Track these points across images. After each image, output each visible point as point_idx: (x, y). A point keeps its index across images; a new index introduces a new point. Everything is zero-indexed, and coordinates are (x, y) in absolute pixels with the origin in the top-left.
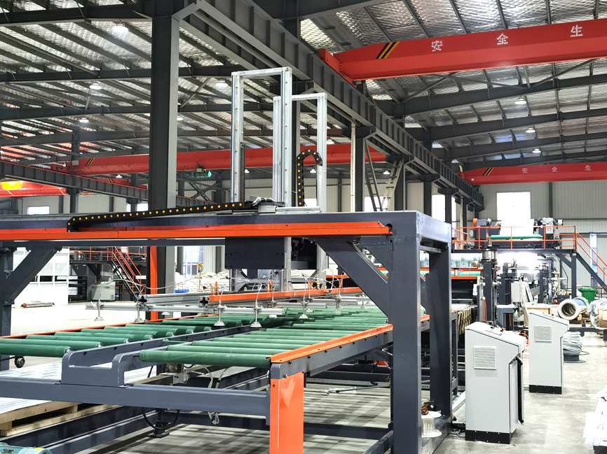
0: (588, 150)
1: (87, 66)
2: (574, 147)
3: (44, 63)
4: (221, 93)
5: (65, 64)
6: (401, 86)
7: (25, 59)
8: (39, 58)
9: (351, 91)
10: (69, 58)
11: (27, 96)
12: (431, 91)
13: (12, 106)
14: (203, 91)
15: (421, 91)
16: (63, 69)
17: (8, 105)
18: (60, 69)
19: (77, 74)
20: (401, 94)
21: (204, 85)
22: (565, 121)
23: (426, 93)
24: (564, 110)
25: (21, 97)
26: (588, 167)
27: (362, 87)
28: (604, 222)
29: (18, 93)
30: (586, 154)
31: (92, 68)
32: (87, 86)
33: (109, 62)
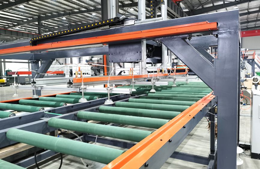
0: (256, 26)
1: (91, 8)
2: (252, 25)
3: (79, 8)
4: (132, 14)
5: (85, 8)
6: (192, 5)
7: (73, 7)
8: (77, 6)
9: (175, 6)
10: (85, 5)
11: (77, 20)
12: (203, 6)
13: (73, 24)
14: (127, 13)
15: (199, 7)
16: (84, 9)
17: (72, 23)
18: (83, 9)
19: (89, 11)
20: (192, 8)
21: (126, 11)
22: (250, 15)
23: (201, 7)
24: (250, 11)
25: (75, 20)
26: (256, 31)
27: (178, 5)
28: (259, 50)
29: (74, 19)
30: (255, 27)
31: (93, 8)
32: (91, 14)
33: (97, 6)
